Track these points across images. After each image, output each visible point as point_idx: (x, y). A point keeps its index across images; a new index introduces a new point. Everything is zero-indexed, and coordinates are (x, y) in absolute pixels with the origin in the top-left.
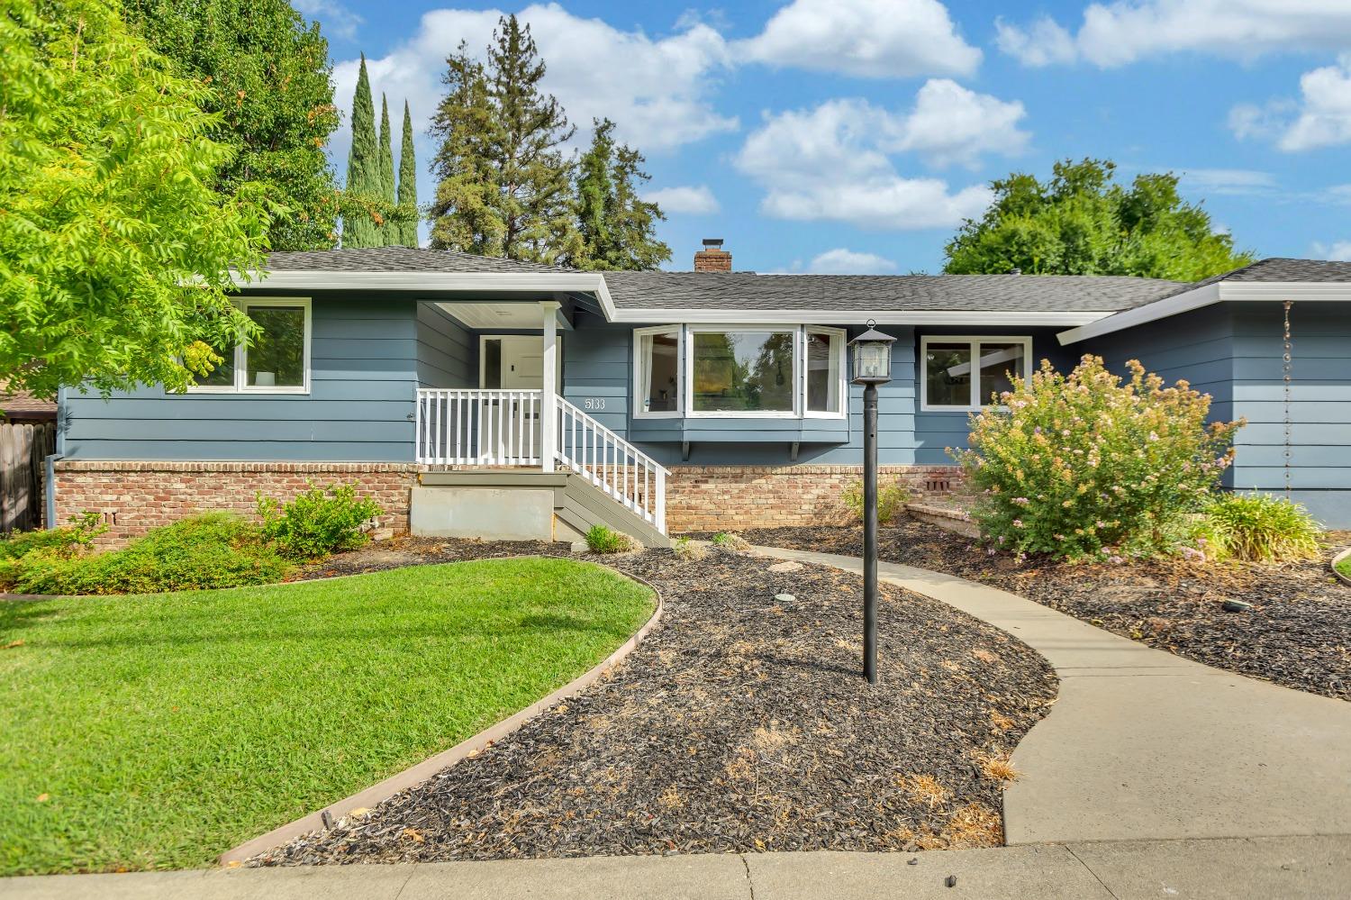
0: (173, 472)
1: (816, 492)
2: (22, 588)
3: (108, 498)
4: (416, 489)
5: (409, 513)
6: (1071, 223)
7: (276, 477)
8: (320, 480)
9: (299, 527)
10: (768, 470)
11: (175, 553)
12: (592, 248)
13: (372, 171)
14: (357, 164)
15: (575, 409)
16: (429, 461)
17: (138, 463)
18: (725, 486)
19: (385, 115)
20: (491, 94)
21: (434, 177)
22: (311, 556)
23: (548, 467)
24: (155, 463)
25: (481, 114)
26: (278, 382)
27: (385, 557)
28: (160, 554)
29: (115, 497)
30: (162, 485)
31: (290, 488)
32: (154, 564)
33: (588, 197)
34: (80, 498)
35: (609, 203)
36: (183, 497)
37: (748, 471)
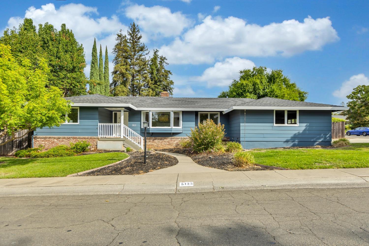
0: (55, 138)
1: (176, 142)
2: (31, 157)
3: (43, 143)
4: (98, 141)
5: (97, 145)
6: (255, 82)
7: (73, 139)
8: (81, 140)
9: (77, 147)
10: (167, 138)
11: (56, 151)
12: (153, 82)
13: (97, 66)
14: (93, 65)
15: (127, 127)
16: (101, 136)
17: (48, 136)
18: (159, 141)
19: (101, 49)
20: (128, 42)
21: (114, 64)
22: (79, 152)
23: (122, 137)
24: (51, 136)
25: (125, 48)
26: (73, 122)
27: (92, 153)
28: (54, 152)
29: (44, 142)
30: (53, 140)
31: (76, 141)
32: (53, 153)
33: (152, 69)
34: (38, 143)
35: (158, 70)
36: (56, 143)
37: (163, 138)
